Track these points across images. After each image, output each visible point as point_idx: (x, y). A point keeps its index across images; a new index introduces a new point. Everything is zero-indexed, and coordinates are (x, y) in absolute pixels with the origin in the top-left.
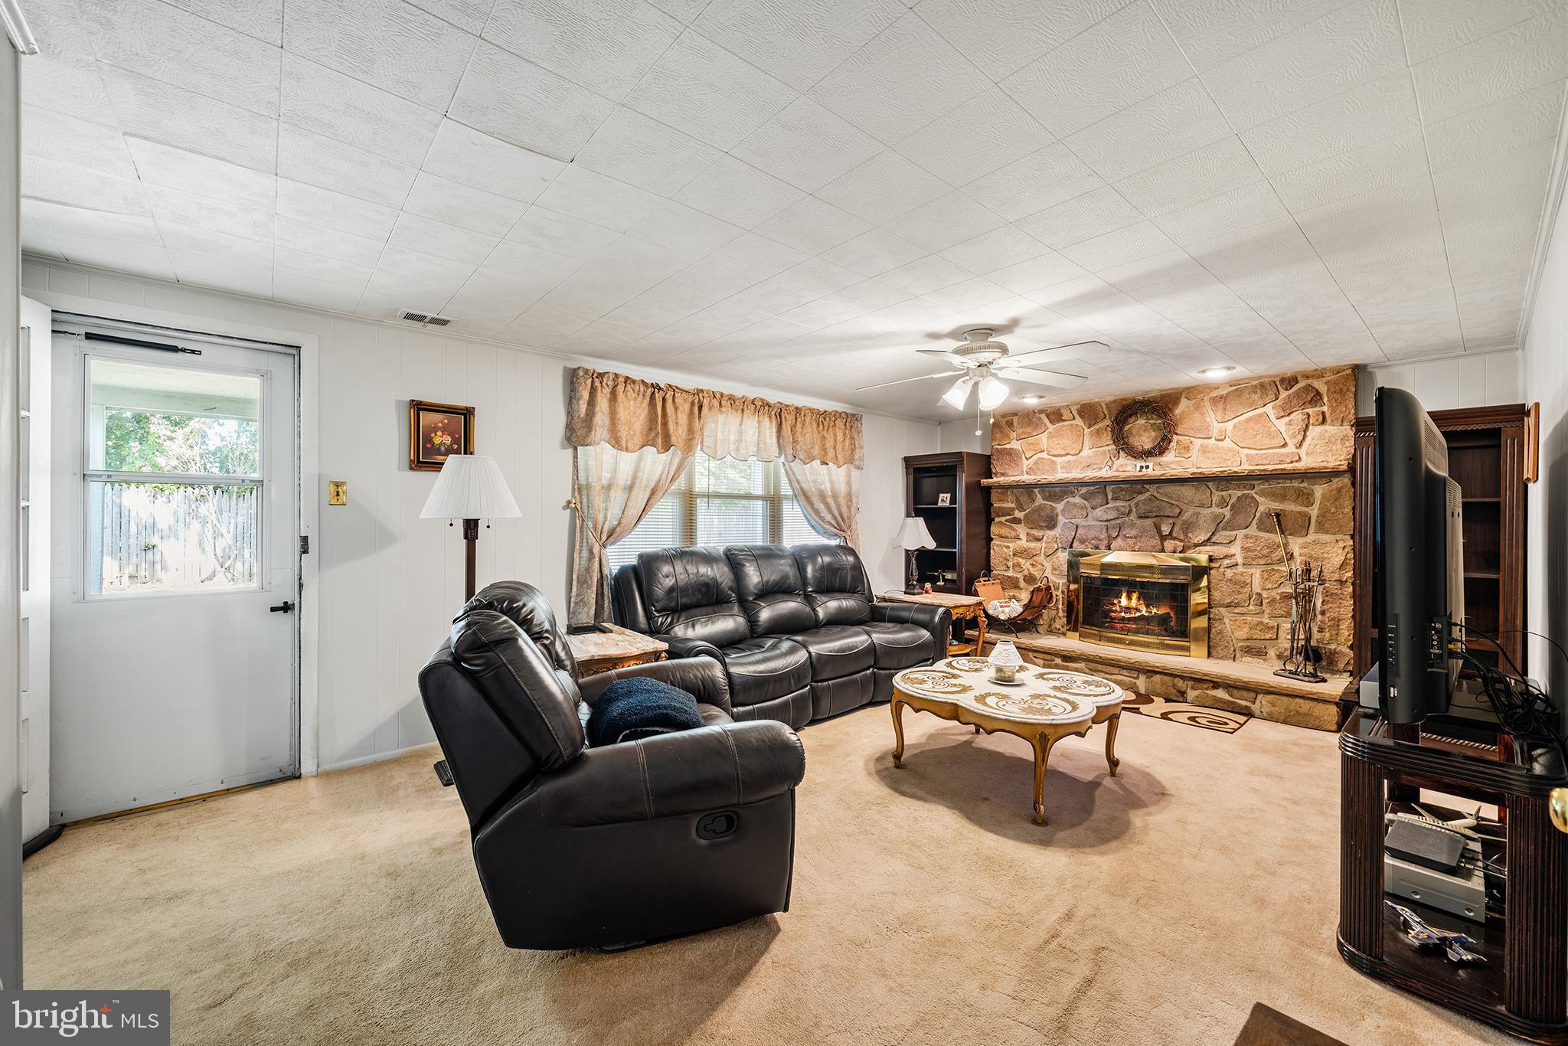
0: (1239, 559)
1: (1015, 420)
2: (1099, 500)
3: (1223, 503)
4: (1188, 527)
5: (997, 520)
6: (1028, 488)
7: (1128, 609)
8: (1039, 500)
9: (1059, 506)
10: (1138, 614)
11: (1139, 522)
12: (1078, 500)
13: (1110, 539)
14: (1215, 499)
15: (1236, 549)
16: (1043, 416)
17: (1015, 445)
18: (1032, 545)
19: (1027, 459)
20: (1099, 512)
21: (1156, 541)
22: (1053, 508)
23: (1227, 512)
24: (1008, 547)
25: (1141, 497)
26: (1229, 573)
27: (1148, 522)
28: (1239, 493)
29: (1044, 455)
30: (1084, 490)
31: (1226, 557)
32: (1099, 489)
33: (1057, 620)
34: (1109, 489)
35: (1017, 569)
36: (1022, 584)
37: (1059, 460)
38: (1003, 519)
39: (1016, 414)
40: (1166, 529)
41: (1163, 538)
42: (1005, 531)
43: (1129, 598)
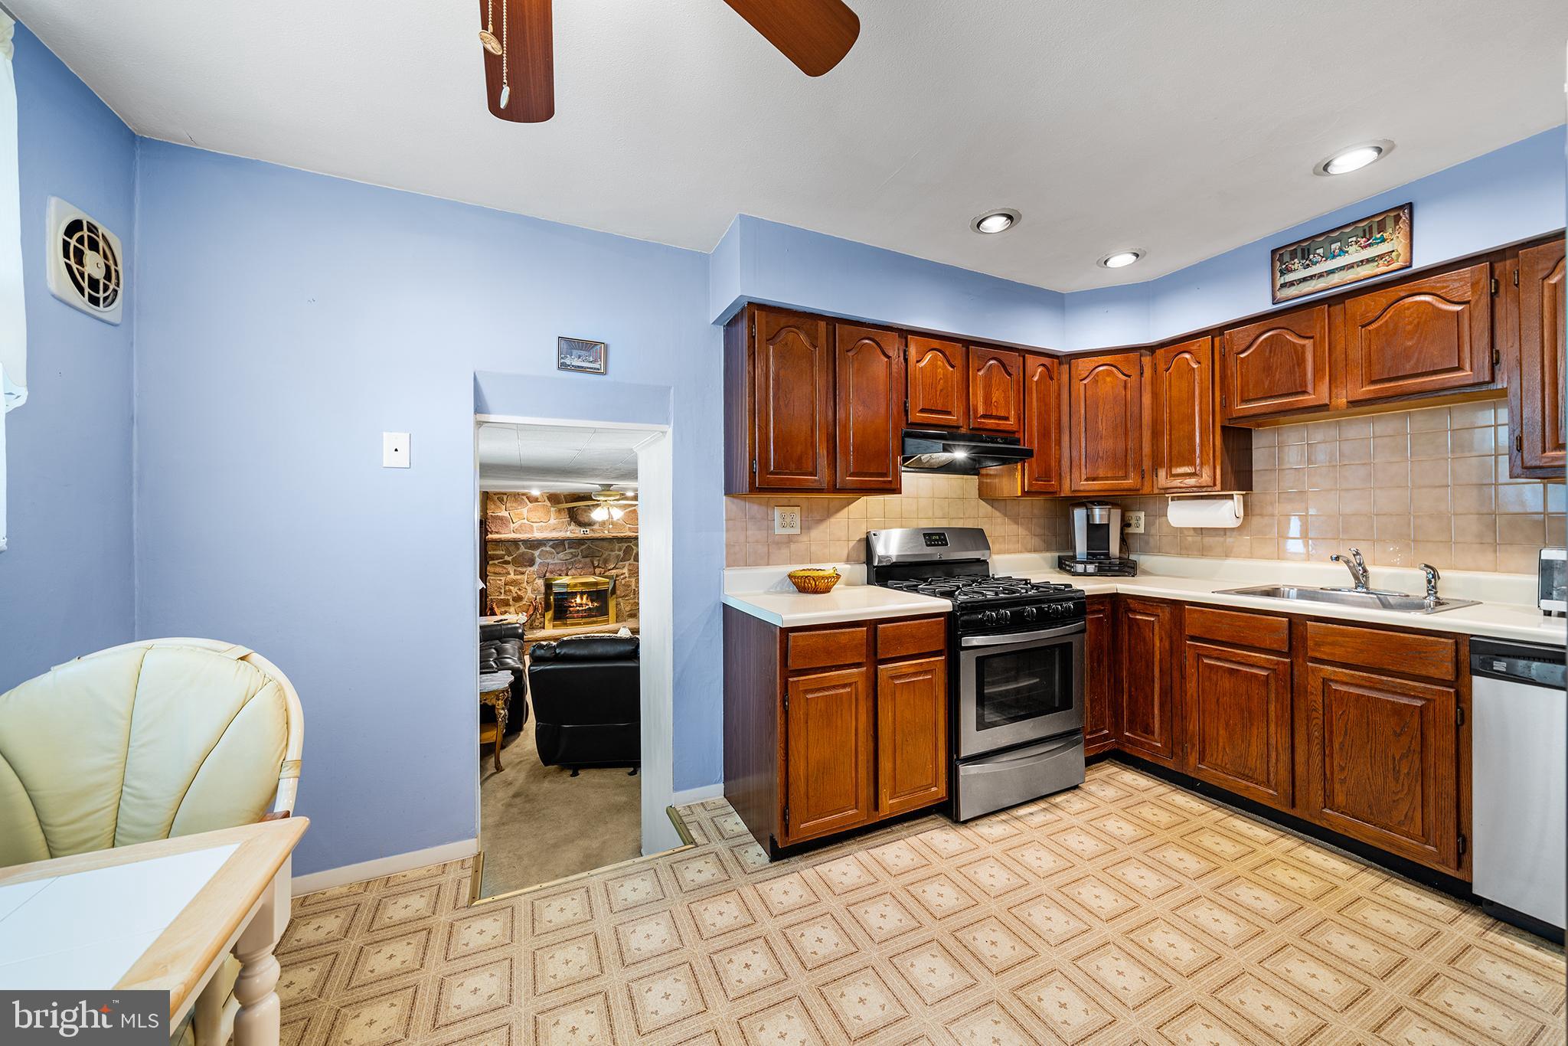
0: (627, 575)
1: (505, 498)
2: (561, 549)
3: (620, 550)
4: (606, 561)
5: (490, 563)
6: (514, 542)
7: (581, 605)
8: (522, 550)
9: (537, 553)
10: (587, 607)
11: (582, 560)
12: (547, 549)
13: (568, 569)
14: (617, 547)
15: (625, 571)
16: (524, 498)
17: (505, 514)
18: (518, 577)
19: (514, 524)
20: (561, 555)
21: (591, 570)
22: (532, 555)
23: (621, 553)
24: (500, 580)
25: (584, 547)
26: (623, 582)
27: (588, 560)
28: (626, 545)
29: (525, 522)
30: (551, 544)
31: (622, 574)
32: (559, 544)
34: (566, 543)
35: (508, 593)
36: (511, 602)
37: (534, 526)
38: (496, 562)
40: (596, 563)
41: (595, 568)
42: (498, 570)
43: (582, 599)
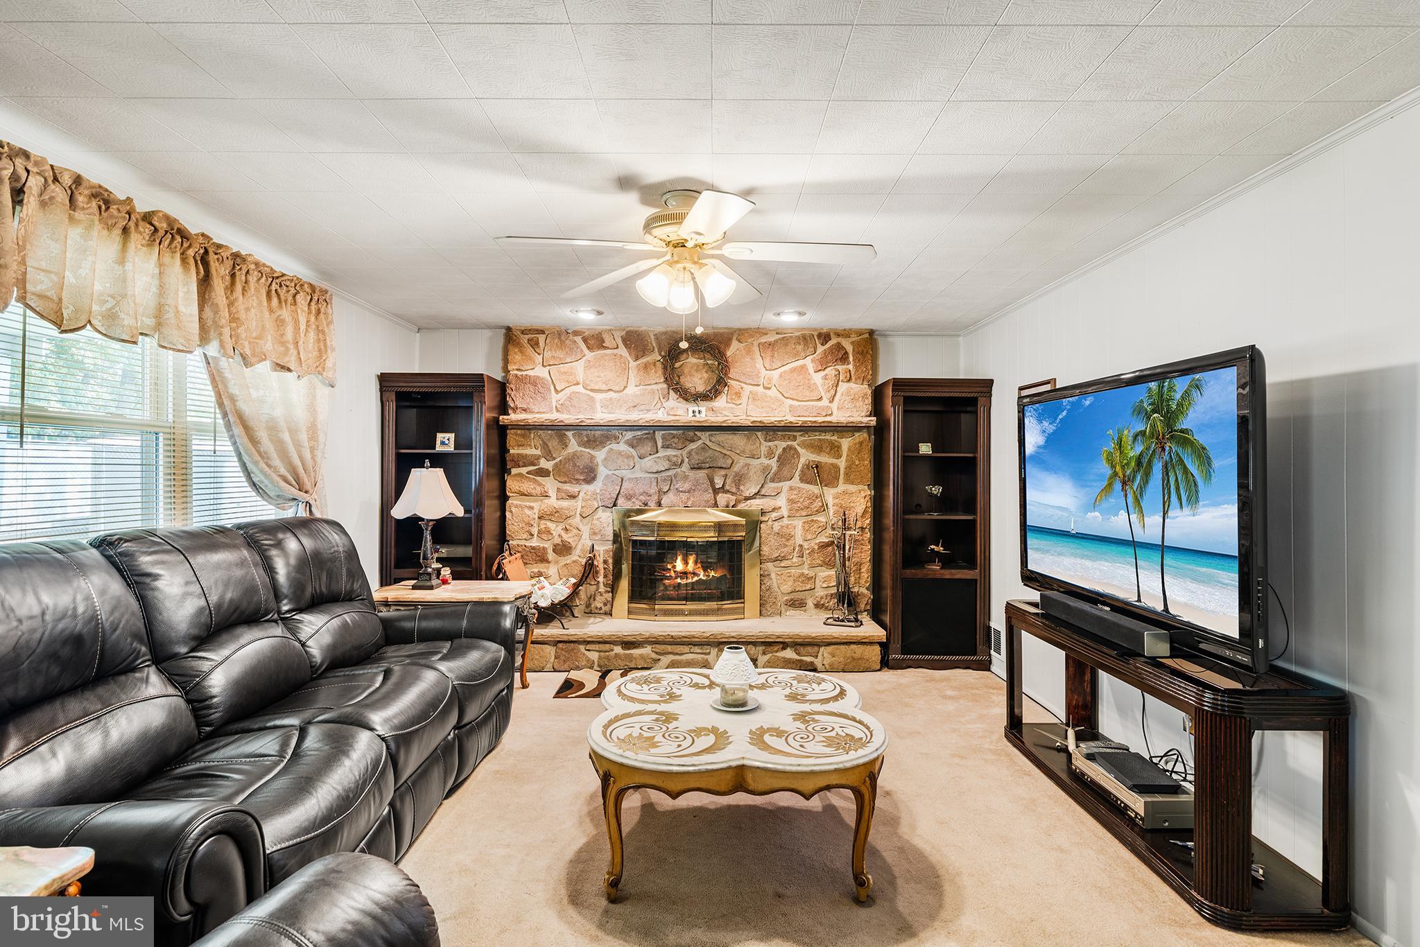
0: (784, 512)
1: (542, 338)
2: (648, 447)
3: (770, 455)
4: (740, 479)
5: (514, 471)
6: (559, 430)
7: (684, 574)
8: (573, 446)
9: (600, 455)
10: (696, 579)
11: (692, 474)
12: (622, 447)
13: (661, 493)
14: (764, 449)
15: (782, 501)
16: (579, 339)
17: (540, 372)
18: (565, 504)
19: (557, 392)
20: (648, 462)
21: (709, 496)
22: (592, 457)
23: (773, 463)
24: (531, 508)
25: (693, 446)
26: (777, 526)
27: (702, 474)
28: (784, 444)
29: (580, 388)
30: (629, 435)
31: (774, 510)
32: (646, 434)
33: (598, 598)
34: (659, 435)
35: (544, 536)
36: (551, 555)
37: (598, 396)
38: (524, 470)
39: (542, 332)
40: (719, 482)
41: (716, 491)
42: (527, 486)
43: (686, 562)
